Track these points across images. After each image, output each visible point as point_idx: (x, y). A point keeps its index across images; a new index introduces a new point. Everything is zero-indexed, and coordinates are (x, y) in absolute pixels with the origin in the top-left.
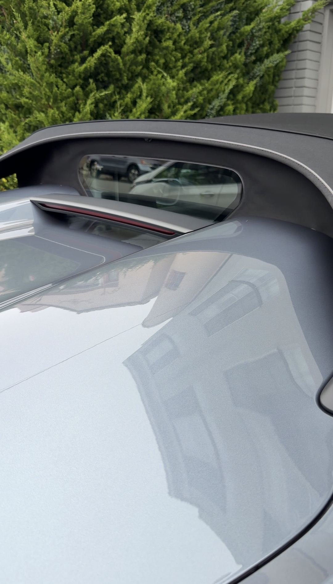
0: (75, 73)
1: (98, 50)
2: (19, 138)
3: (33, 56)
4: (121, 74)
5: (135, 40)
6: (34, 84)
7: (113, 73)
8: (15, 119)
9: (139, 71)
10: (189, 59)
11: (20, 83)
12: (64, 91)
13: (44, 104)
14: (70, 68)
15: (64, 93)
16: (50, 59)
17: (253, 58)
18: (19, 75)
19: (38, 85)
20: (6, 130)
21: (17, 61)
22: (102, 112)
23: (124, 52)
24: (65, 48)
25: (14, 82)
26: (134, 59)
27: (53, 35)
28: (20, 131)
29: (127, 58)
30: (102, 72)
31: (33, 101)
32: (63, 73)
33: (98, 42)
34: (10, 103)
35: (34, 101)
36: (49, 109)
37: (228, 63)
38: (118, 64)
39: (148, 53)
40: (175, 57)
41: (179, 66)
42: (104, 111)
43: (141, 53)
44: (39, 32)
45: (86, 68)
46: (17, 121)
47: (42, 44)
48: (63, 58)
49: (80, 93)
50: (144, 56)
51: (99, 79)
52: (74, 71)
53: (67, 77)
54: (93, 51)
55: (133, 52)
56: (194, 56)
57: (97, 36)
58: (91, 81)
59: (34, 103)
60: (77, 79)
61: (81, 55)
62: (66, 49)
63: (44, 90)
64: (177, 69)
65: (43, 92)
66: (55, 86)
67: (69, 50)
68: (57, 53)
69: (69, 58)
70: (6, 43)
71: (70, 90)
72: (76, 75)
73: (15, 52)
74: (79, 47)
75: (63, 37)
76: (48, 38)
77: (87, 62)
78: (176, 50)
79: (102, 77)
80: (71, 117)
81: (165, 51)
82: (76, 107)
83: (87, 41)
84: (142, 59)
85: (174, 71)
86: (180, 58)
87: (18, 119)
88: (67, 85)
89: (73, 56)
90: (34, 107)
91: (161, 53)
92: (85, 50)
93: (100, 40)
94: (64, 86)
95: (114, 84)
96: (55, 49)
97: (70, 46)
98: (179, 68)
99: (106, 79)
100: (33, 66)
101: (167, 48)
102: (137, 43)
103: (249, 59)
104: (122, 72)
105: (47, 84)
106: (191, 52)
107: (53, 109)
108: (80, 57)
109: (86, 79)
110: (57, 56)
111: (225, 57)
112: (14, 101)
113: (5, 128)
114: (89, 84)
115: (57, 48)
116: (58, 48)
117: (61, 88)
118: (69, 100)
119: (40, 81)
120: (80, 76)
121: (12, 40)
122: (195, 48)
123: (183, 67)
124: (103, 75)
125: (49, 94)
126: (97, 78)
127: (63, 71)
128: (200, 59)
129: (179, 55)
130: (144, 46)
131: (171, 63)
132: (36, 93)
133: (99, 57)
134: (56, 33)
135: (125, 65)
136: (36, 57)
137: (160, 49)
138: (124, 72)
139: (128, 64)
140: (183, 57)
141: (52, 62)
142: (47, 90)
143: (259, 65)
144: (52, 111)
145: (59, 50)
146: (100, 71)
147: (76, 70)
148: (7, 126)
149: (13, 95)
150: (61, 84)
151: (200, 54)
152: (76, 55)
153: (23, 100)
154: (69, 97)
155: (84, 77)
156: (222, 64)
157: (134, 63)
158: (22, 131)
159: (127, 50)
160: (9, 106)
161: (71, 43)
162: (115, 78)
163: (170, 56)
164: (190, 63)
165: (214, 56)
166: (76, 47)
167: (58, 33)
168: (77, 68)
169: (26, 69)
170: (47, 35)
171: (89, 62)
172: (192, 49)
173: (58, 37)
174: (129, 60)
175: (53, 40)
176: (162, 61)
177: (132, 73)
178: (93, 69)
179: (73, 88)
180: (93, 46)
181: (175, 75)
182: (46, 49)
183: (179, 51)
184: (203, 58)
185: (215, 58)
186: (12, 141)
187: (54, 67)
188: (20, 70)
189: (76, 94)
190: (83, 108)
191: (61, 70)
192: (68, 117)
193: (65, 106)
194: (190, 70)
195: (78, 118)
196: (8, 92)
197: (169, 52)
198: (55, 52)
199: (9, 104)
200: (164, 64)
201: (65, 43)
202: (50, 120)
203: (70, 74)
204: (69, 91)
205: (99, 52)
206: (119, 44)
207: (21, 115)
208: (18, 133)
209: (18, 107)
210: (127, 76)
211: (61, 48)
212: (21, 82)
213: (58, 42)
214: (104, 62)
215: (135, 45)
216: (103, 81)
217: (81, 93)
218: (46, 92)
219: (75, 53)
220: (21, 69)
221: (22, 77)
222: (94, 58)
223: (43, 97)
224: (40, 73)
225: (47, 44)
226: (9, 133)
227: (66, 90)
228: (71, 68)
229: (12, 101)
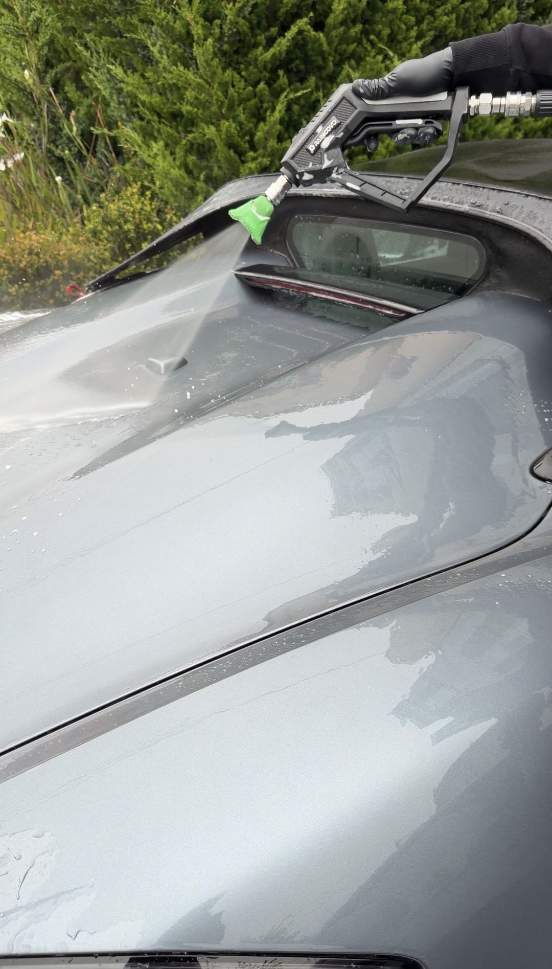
0: (258, 63)
1: (292, 27)
2: (178, 163)
3: (201, 45)
4: (324, 59)
5: (346, 5)
6: (202, 85)
7: (313, 58)
8: (172, 135)
9: (351, 52)
10: (428, 24)
11: (180, 83)
12: (241, 91)
13: (215, 113)
14: (250, 56)
15: (242, 93)
16: (221, 43)
17: (532, 11)
18: (178, 72)
19: (207, 86)
20: (160, 152)
21: (175, 50)
22: (296, 117)
23: (330, 25)
24: (244, 25)
25: (171, 82)
26: (345, 32)
27: (227, 8)
28: (179, 153)
29: (334, 33)
30: (297, 58)
31: (198, 109)
32: (241, 63)
33: (291, 13)
34: (165, 111)
35: (201, 109)
36: (223, 122)
37: (489, 24)
38: (321, 45)
39: (364, 22)
40: (406, 24)
41: (413, 37)
42: (300, 116)
43: (354, 22)
44: (207, 3)
45: (274, 55)
46: (175, 137)
47: (211, 21)
48: (240, 41)
49: (265, 92)
50: (359, 27)
51: (292, 68)
52: (256, 60)
53: (247, 69)
54: (284, 28)
55: (343, 23)
56: (435, 19)
57: (290, 5)
58: (281, 72)
59: (201, 111)
60: (261, 72)
61: (267, 34)
62: (245, 27)
63: (216, 93)
64: (409, 42)
65: (215, 97)
66: (230, 86)
67: (249, 29)
68: (234, 34)
69: (250, 40)
70: (161, 24)
71: (250, 88)
72: (259, 66)
73: (171, 37)
74: (264, 23)
75: (241, 10)
76: (220, 12)
77: (275, 45)
78: (408, 12)
79: (297, 64)
80: (252, 128)
81: (391, 16)
82: (259, 114)
83: (275, 12)
84: (356, 32)
85: (405, 45)
86: (414, 23)
87: (176, 135)
88: (246, 81)
89: (255, 36)
90: (199, 117)
91: (384, 19)
92: (273, 26)
93: (295, 10)
94: (243, 83)
95: (314, 74)
96: (230, 29)
97: (250, 22)
98: (413, 40)
99: (302, 67)
100: (200, 60)
101: (394, 11)
102: (349, 7)
103: (524, 14)
104: (326, 55)
105: (219, 84)
106: (432, 13)
107: (227, 120)
108: (265, 38)
109: (274, 71)
110: (232, 39)
111: (487, 15)
112: (170, 108)
113: (158, 150)
114: (278, 76)
115: (232, 27)
116: (234, 27)
117: (237, 87)
118: (249, 103)
119: (210, 80)
120: (265, 67)
121: (168, 20)
122: (439, 7)
123: (419, 37)
124: (298, 62)
125: (222, 98)
126: (290, 67)
127: (241, 60)
128: (445, 23)
129: (413, 19)
130: (360, 12)
131: (400, 33)
132: (203, 96)
133: (293, 36)
134: (231, 4)
135: (330, 44)
136: (205, 46)
137: (383, 13)
138: (330, 55)
139: (336, 41)
140: (419, 22)
141: (226, 47)
142: (219, 93)
143: (542, 21)
144: (227, 123)
145: (235, 30)
146: (293, 56)
147: (260, 58)
148: (162, 147)
149: (168, 99)
150: (238, 80)
151: (446, 14)
152: (260, 35)
153: (186, 108)
154: (249, 100)
155: (271, 68)
156: (480, 26)
157: (344, 39)
158: (182, 153)
159: (334, 21)
160: (163, 115)
161: (253, 17)
162: (315, 64)
163: (399, 23)
164: (430, 30)
165: (467, 15)
166: (259, 23)
167: (234, 5)
168: (261, 54)
169: (188, 61)
170: (217, 7)
171: (278, 45)
172: (433, 8)
173: (235, 11)
174: (336, 36)
175: (226, 16)
176: (386, 32)
177: (340, 55)
178: (284, 55)
179: (255, 85)
180: (285, 19)
181: (406, 51)
182: (216, 28)
183: (412, 12)
184: (450, 22)
185: (470, 19)
186: (169, 171)
187: (227, 56)
188: (179, 64)
189: (258, 94)
190: (270, 116)
191: (237, 59)
192: (247, 129)
193: (244, 113)
194: (430, 41)
195: (263, 131)
196: (160, 94)
197: (396, 17)
198: (230, 32)
199: (164, 113)
200: (389, 35)
201: (244, 18)
202: (223, 136)
203: (250, 65)
204: (249, 90)
205: (294, 29)
206: (321, 12)
207: (180, 128)
208: (177, 156)
209: (176, 116)
210: (333, 61)
211: (238, 27)
212: (182, 81)
213: (235, 19)
214: (302, 42)
215: (346, 12)
216: (299, 71)
217: (267, 92)
218: (218, 96)
219: (258, 32)
220: (181, 63)
221: (182, 74)
222: (286, 39)
223: (214, 102)
224: (210, 70)
225: (218, 22)
226: (164, 157)
227: (244, 89)
228: (252, 54)
229: (167, 109)
